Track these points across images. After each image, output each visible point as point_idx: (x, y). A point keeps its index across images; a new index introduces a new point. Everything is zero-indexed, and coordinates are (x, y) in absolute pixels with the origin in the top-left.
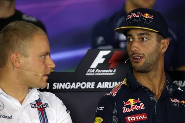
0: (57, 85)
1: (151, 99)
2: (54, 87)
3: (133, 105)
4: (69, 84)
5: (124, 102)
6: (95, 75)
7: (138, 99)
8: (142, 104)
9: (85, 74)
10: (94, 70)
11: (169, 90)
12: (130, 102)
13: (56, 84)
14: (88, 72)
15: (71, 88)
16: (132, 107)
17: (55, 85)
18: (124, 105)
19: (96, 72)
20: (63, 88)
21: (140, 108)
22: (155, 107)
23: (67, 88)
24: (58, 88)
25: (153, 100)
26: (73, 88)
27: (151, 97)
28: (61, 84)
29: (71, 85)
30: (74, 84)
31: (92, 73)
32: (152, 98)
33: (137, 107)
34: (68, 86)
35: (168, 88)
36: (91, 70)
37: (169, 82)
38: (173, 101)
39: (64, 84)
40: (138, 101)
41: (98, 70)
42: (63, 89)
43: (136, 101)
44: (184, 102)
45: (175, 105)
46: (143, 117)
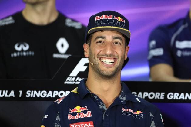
0: (31, 93)
1: (100, 108)
2: (28, 95)
3: (79, 113)
4: (45, 92)
5: (70, 109)
6: (75, 84)
7: (86, 107)
8: (89, 112)
9: (64, 82)
10: (74, 78)
11: (121, 99)
12: (76, 110)
13: (30, 91)
14: (67, 80)
15: (47, 96)
16: (78, 115)
17: (29, 93)
18: (70, 113)
19: (76, 80)
20: (38, 96)
21: (86, 115)
22: (104, 115)
23: (42, 96)
24: (32, 96)
25: (102, 108)
26: (49, 97)
27: (100, 106)
28: (35, 92)
29: (47, 93)
30: (50, 92)
31: (72, 81)
32: (102, 106)
33: (84, 115)
34: (44, 94)
35: (121, 97)
36: (71, 78)
37: (123, 92)
38: (126, 111)
39: (39, 92)
40: (85, 109)
41: (79, 79)
42: (38, 98)
43: (82, 109)
44: (138, 112)
45: (128, 114)
46: (88, 125)
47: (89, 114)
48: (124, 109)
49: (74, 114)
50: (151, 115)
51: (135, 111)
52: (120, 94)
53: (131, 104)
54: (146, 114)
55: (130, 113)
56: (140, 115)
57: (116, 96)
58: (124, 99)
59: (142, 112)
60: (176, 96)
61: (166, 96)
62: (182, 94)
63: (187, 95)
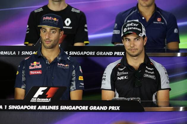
3: (35, 65)
5: (31, 63)
8: (40, 65)
18: (31, 65)
21: (38, 67)
44: (67, 65)
46: (39, 72)
47: (40, 67)
48: (58, 64)
49: (33, 66)
50: (74, 67)
51: (65, 65)
52: (58, 56)
55: (61, 66)
56: (67, 67)
57: (56, 56)
58: (60, 59)
59: (68, 65)
60: (101, 53)
61: (96, 53)
62: (105, 52)
63: (107, 52)
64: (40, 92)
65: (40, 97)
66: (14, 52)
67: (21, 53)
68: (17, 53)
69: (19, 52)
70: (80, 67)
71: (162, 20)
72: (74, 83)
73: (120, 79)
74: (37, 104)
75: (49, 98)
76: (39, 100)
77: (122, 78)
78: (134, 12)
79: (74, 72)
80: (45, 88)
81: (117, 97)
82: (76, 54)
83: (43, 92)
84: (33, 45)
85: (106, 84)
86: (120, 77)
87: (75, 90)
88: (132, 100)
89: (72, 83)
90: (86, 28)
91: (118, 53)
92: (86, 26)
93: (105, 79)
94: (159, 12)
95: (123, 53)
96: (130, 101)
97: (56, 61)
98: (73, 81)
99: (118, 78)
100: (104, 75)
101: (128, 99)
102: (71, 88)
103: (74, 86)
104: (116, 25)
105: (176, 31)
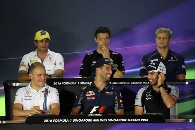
5: (87, 92)
44: (111, 93)
45: (107, 94)
46: (93, 98)
47: (94, 94)
48: (106, 92)
49: (89, 94)
50: (116, 94)
51: (110, 92)
53: (109, 90)
54: (114, 94)
55: (108, 93)
58: (107, 88)
60: (134, 83)
61: (130, 83)
62: (136, 82)
63: (138, 82)
64: (94, 110)
65: (94, 113)
66: (75, 83)
67: (80, 83)
68: (77, 83)
69: (78, 83)
70: (120, 93)
71: (174, 59)
72: (117, 105)
73: (148, 99)
74: (93, 118)
75: (100, 114)
76: (94, 115)
77: (149, 99)
78: (155, 54)
79: (116, 98)
80: (97, 107)
81: (145, 112)
82: (117, 84)
83: (96, 110)
84: (88, 78)
85: (138, 102)
86: (147, 98)
87: (118, 110)
88: (157, 115)
89: (116, 105)
90: (123, 64)
91: (145, 83)
92: (123, 62)
93: (137, 99)
94: (172, 54)
95: (149, 83)
96: (155, 115)
97: (104, 90)
98: (116, 104)
99: (146, 98)
100: (137, 95)
101: (154, 114)
102: (115, 108)
103: (117, 107)
104: (143, 63)
105: (183, 66)
